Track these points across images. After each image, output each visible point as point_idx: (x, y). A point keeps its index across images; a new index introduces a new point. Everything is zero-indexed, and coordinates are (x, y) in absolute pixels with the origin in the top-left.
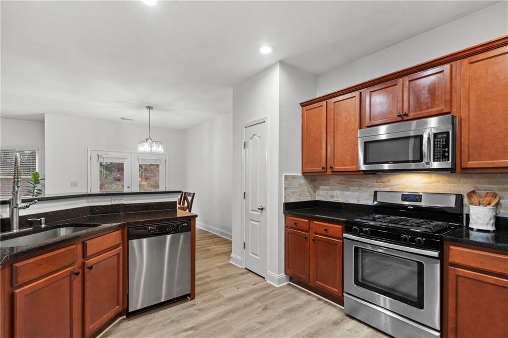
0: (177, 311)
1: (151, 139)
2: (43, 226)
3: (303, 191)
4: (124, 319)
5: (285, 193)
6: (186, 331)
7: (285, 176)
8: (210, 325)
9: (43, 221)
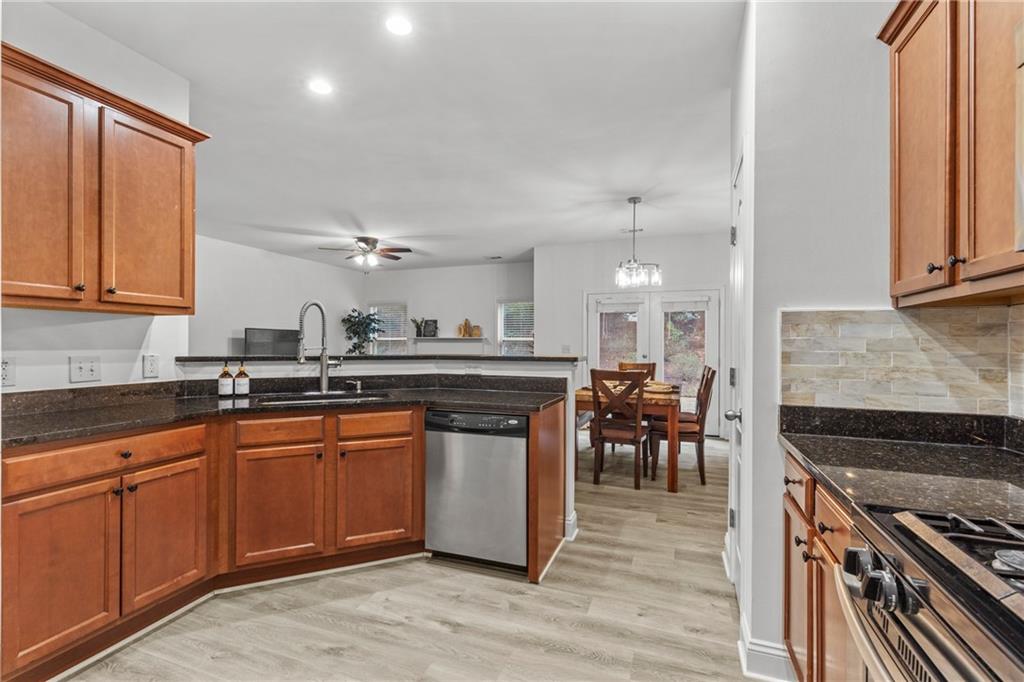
0: (489, 587)
1: (635, 261)
2: (359, 391)
3: (896, 369)
4: (427, 558)
5: (783, 371)
6: (444, 622)
7: (785, 315)
8: (482, 641)
9: (359, 386)
